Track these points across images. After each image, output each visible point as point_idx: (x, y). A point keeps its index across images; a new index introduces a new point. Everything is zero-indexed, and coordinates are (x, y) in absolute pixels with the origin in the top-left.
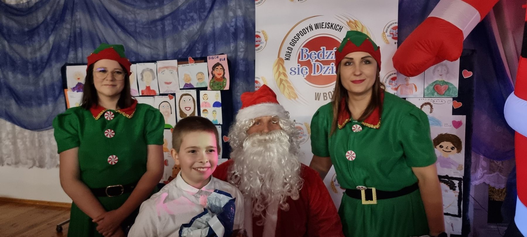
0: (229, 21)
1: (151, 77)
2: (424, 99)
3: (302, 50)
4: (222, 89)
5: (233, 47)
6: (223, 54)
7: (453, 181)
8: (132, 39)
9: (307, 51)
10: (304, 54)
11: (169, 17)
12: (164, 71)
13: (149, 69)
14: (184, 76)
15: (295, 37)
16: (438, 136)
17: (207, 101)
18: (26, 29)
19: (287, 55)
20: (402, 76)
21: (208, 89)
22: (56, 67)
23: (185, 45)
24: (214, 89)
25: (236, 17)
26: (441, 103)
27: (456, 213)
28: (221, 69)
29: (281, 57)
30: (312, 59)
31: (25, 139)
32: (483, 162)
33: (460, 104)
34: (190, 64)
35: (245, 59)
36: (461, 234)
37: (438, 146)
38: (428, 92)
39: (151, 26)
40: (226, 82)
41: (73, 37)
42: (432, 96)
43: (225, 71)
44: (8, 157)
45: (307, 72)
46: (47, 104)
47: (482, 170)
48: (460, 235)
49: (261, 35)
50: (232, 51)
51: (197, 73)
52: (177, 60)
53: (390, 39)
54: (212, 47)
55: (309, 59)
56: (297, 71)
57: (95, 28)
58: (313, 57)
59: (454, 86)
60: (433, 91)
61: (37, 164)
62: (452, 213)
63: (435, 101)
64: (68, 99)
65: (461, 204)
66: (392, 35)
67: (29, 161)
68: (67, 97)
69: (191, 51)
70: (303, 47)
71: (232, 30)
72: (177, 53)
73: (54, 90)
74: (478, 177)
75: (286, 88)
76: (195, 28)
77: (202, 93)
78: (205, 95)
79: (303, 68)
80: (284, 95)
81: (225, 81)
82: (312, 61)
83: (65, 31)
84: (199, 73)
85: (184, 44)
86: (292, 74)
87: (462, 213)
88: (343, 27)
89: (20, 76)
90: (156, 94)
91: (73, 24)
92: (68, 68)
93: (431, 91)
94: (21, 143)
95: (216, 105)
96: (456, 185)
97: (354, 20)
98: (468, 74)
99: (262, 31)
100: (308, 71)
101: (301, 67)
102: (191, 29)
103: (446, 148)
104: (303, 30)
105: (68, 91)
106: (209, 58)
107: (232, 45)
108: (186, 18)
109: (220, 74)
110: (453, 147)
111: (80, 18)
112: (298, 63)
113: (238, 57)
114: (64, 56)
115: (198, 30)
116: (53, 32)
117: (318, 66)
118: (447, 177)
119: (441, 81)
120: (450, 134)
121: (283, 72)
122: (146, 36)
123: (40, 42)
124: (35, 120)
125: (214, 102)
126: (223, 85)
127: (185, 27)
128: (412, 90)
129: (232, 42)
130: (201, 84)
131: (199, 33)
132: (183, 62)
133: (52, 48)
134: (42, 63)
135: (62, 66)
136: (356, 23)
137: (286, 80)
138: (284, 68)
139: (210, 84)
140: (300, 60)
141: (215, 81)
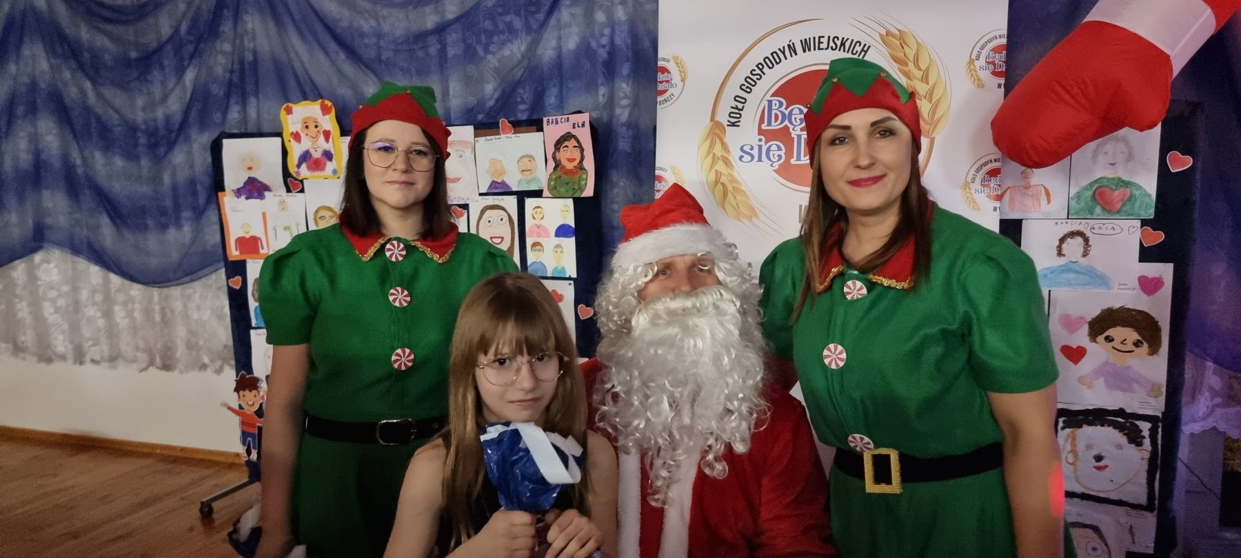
0: (597, 33)
2: (1067, 223)
3: (770, 102)
4: (576, 195)
5: (604, 95)
6: (579, 112)
7: (1137, 423)
8: (373, 77)
9: (781, 104)
10: (773, 112)
11: (454, 26)
14: (488, 165)
15: (754, 72)
16: (1101, 314)
17: (543, 223)
18: (133, 55)
19: (732, 115)
20: (1014, 167)
21: (544, 196)
22: (200, 141)
23: (492, 92)
24: (558, 196)
25: (612, 24)
26: (1112, 232)
27: (1143, 500)
28: (575, 147)
29: (718, 118)
30: (791, 123)
31: (130, 306)
32: (1213, 378)
33: (1160, 237)
34: (503, 136)
35: (632, 125)
36: (1151, 551)
37: (1101, 338)
38: (1079, 204)
39: (415, 47)
40: (586, 179)
41: (237, 74)
42: (1089, 217)
43: (584, 153)
44: (94, 345)
45: (780, 157)
46: (179, 226)
47: (1209, 399)
48: (1151, 554)
49: (671, 66)
50: (601, 105)
51: (520, 156)
52: (472, 127)
53: (986, 75)
54: (556, 97)
55: (786, 125)
56: (755, 152)
57: (286, 52)
58: (795, 119)
59: (1145, 190)
60: (1091, 204)
61: (158, 361)
62: (1131, 501)
63: (1096, 227)
64: (225, 216)
65: (1155, 478)
66: (991, 67)
67: (139, 354)
68: (224, 210)
69: (505, 102)
70: (772, 96)
71: (603, 54)
72: (472, 109)
73: (195, 194)
74: (1201, 414)
75: (729, 193)
76: (515, 50)
77: (530, 203)
78: (536, 208)
79: (771, 145)
80: (725, 210)
81: (584, 177)
82: (793, 129)
83: (220, 60)
84: (523, 157)
85: (490, 89)
86: (743, 159)
87: (1157, 502)
88: (869, 47)
89: (119, 162)
91: (238, 41)
92: (226, 142)
93: (1087, 203)
94: (123, 314)
95: (562, 231)
96: (1143, 434)
97: (899, 31)
98: (1181, 163)
99: (674, 58)
100: (782, 153)
101: (766, 143)
102: (506, 52)
103: (1121, 343)
104: (772, 54)
105: (225, 196)
106: (548, 122)
107: (602, 90)
108: (496, 25)
109: (574, 160)
110: (1139, 341)
111: (253, 29)
112: (759, 135)
113: (615, 119)
114: (217, 116)
115: (523, 56)
116: (194, 61)
118: (1121, 412)
119: (1113, 179)
120: (1132, 308)
121: (722, 156)
122: (402, 70)
123: (163, 83)
124: (154, 262)
125: (560, 224)
126: (579, 185)
127: (492, 48)
128: (1039, 199)
129: (602, 84)
130: (528, 182)
131: (525, 63)
132: (488, 131)
133: (191, 97)
134: (170, 131)
135: (212, 139)
136: (902, 38)
137: (730, 174)
138: (724, 146)
139: (549, 184)
140: (764, 127)
141: (560, 175)
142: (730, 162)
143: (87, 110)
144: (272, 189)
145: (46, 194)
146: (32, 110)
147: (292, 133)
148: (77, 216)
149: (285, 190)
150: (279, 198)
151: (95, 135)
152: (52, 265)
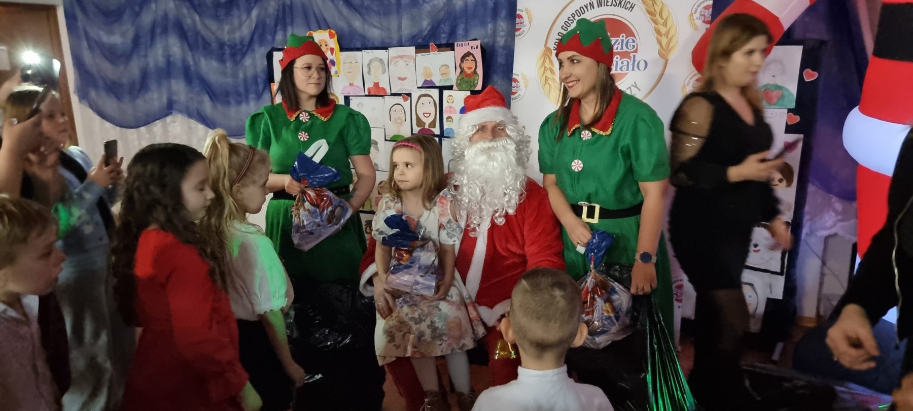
1: (381, 70)
4: (472, 89)
5: (490, 29)
6: (476, 39)
8: (358, 15)
12: (398, 62)
13: (378, 59)
14: (423, 70)
15: (569, 19)
17: (453, 105)
19: (556, 43)
21: (454, 89)
22: (260, 53)
23: (426, 26)
24: (461, 89)
27: (778, 270)
28: (472, 60)
29: (548, 46)
32: (837, 205)
33: (798, 119)
34: (431, 53)
35: (504, 48)
36: (781, 298)
40: (478, 80)
41: (281, 12)
43: (477, 64)
46: (247, 102)
47: (834, 217)
48: (781, 300)
49: (523, 14)
50: (488, 35)
51: (441, 65)
52: (414, 47)
53: (699, 23)
54: (463, 29)
59: (790, 92)
62: (771, 269)
65: (785, 257)
66: (703, 18)
69: (434, 32)
72: (415, 36)
73: (256, 83)
75: (552, 89)
76: (440, 1)
78: (449, 96)
81: (477, 78)
83: (272, 4)
84: (443, 66)
85: (425, 24)
87: (785, 270)
88: (634, 5)
89: (215, 64)
90: (386, 93)
92: (275, 53)
98: (811, 76)
102: (435, 2)
104: (580, 8)
106: (457, 45)
107: (490, 26)
109: (472, 68)
110: (781, 179)
113: (496, 44)
114: (269, 37)
115: (445, 5)
116: (257, 4)
119: (773, 85)
121: (549, 67)
122: (375, 12)
123: (239, 17)
124: (233, 124)
125: (461, 106)
126: (474, 83)
129: (490, 23)
130: (446, 81)
131: (446, 9)
132: (423, 50)
133: (256, 26)
134: (243, 46)
135: (267, 52)
136: (654, 0)
138: (551, 62)
139: (457, 82)
141: (463, 77)
142: (552, 70)
143: (197, 33)
145: (173, 82)
146: (165, 31)
148: (191, 95)
151: (201, 48)
152: (176, 124)
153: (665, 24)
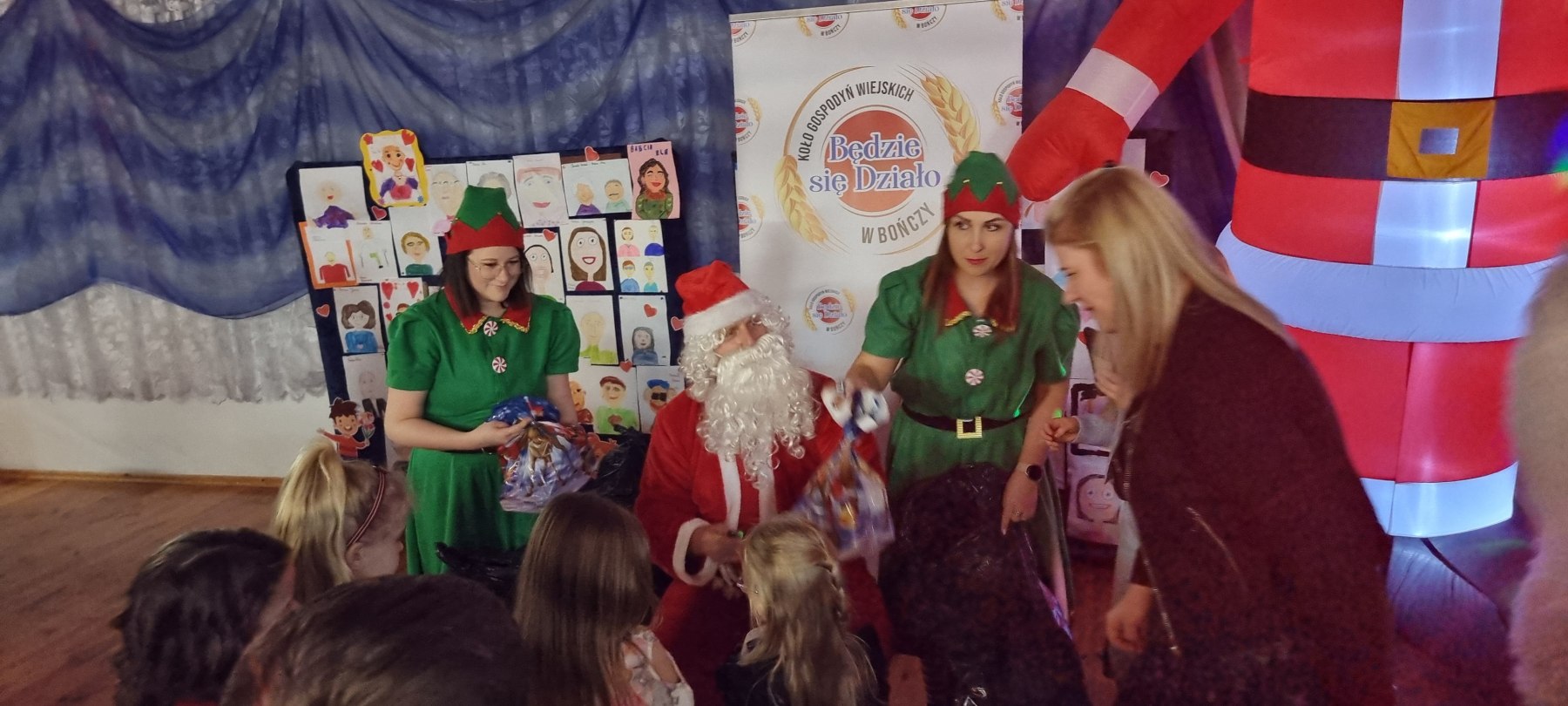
0: (672, 63)
3: (833, 139)
4: (663, 217)
5: (682, 120)
6: (660, 140)
8: (450, 103)
9: (843, 140)
10: (837, 147)
11: (534, 57)
12: (531, 178)
13: (497, 174)
14: (576, 190)
15: (818, 113)
17: (632, 242)
19: (802, 150)
22: (271, 171)
23: (573, 119)
24: (645, 217)
28: (659, 172)
29: (790, 153)
30: (852, 157)
31: (201, 339)
34: (589, 163)
35: (711, 148)
39: (494, 76)
40: (672, 202)
41: (305, 100)
43: (669, 178)
44: (162, 379)
45: (844, 186)
46: (250, 255)
49: (746, 107)
50: (680, 131)
53: (1006, 115)
54: (636, 123)
55: (848, 159)
56: (823, 183)
57: (357, 77)
58: (855, 153)
64: (307, 244)
66: (1011, 108)
67: (214, 387)
68: (306, 238)
69: (588, 129)
70: (833, 135)
71: (679, 82)
72: (555, 136)
73: (266, 222)
75: (802, 220)
76: (595, 78)
78: (624, 229)
79: (835, 177)
80: (800, 234)
81: (670, 199)
82: (854, 162)
83: (286, 84)
84: (610, 182)
85: (571, 117)
86: (813, 189)
88: (913, 91)
89: (178, 192)
91: (304, 68)
92: (302, 172)
94: (192, 347)
95: (652, 250)
97: (936, 76)
99: (748, 100)
100: (846, 183)
101: (832, 174)
102: (584, 79)
104: (833, 97)
106: (632, 148)
107: (680, 116)
108: (573, 54)
109: (660, 184)
111: (320, 55)
112: (825, 168)
115: (603, 84)
116: (259, 86)
117: (865, 172)
121: (795, 186)
122: (482, 98)
123: (222, 110)
125: (648, 244)
126: (666, 207)
129: (681, 110)
130: (617, 205)
131: (606, 92)
132: (573, 158)
133: (257, 127)
134: (235, 160)
135: (284, 169)
136: (939, 83)
137: (802, 202)
138: (797, 178)
139: (637, 207)
140: (829, 160)
141: (646, 198)
142: (801, 190)
143: (138, 139)
144: (354, 216)
145: (94, 225)
146: (73, 136)
147: (373, 163)
148: (135, 247)
149: (369, 218)
150: (363, 226)
151: (148, 167)
152: (108, 300)
153: (959, 119)
